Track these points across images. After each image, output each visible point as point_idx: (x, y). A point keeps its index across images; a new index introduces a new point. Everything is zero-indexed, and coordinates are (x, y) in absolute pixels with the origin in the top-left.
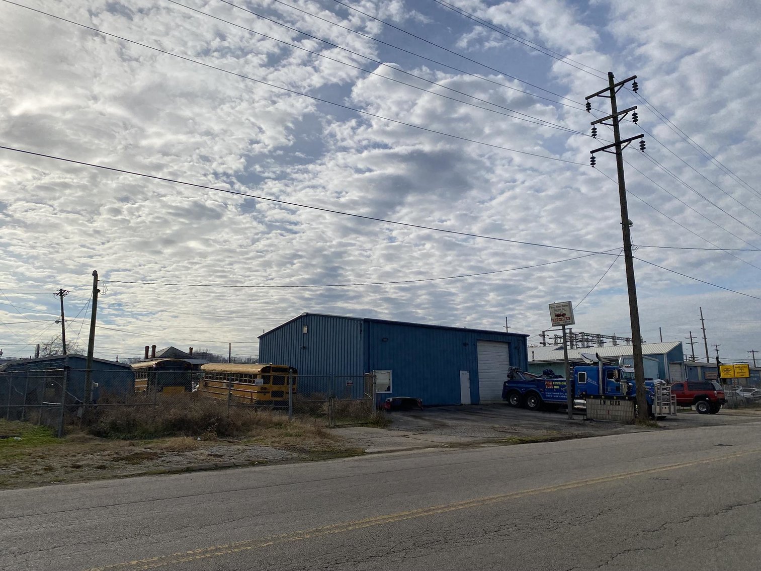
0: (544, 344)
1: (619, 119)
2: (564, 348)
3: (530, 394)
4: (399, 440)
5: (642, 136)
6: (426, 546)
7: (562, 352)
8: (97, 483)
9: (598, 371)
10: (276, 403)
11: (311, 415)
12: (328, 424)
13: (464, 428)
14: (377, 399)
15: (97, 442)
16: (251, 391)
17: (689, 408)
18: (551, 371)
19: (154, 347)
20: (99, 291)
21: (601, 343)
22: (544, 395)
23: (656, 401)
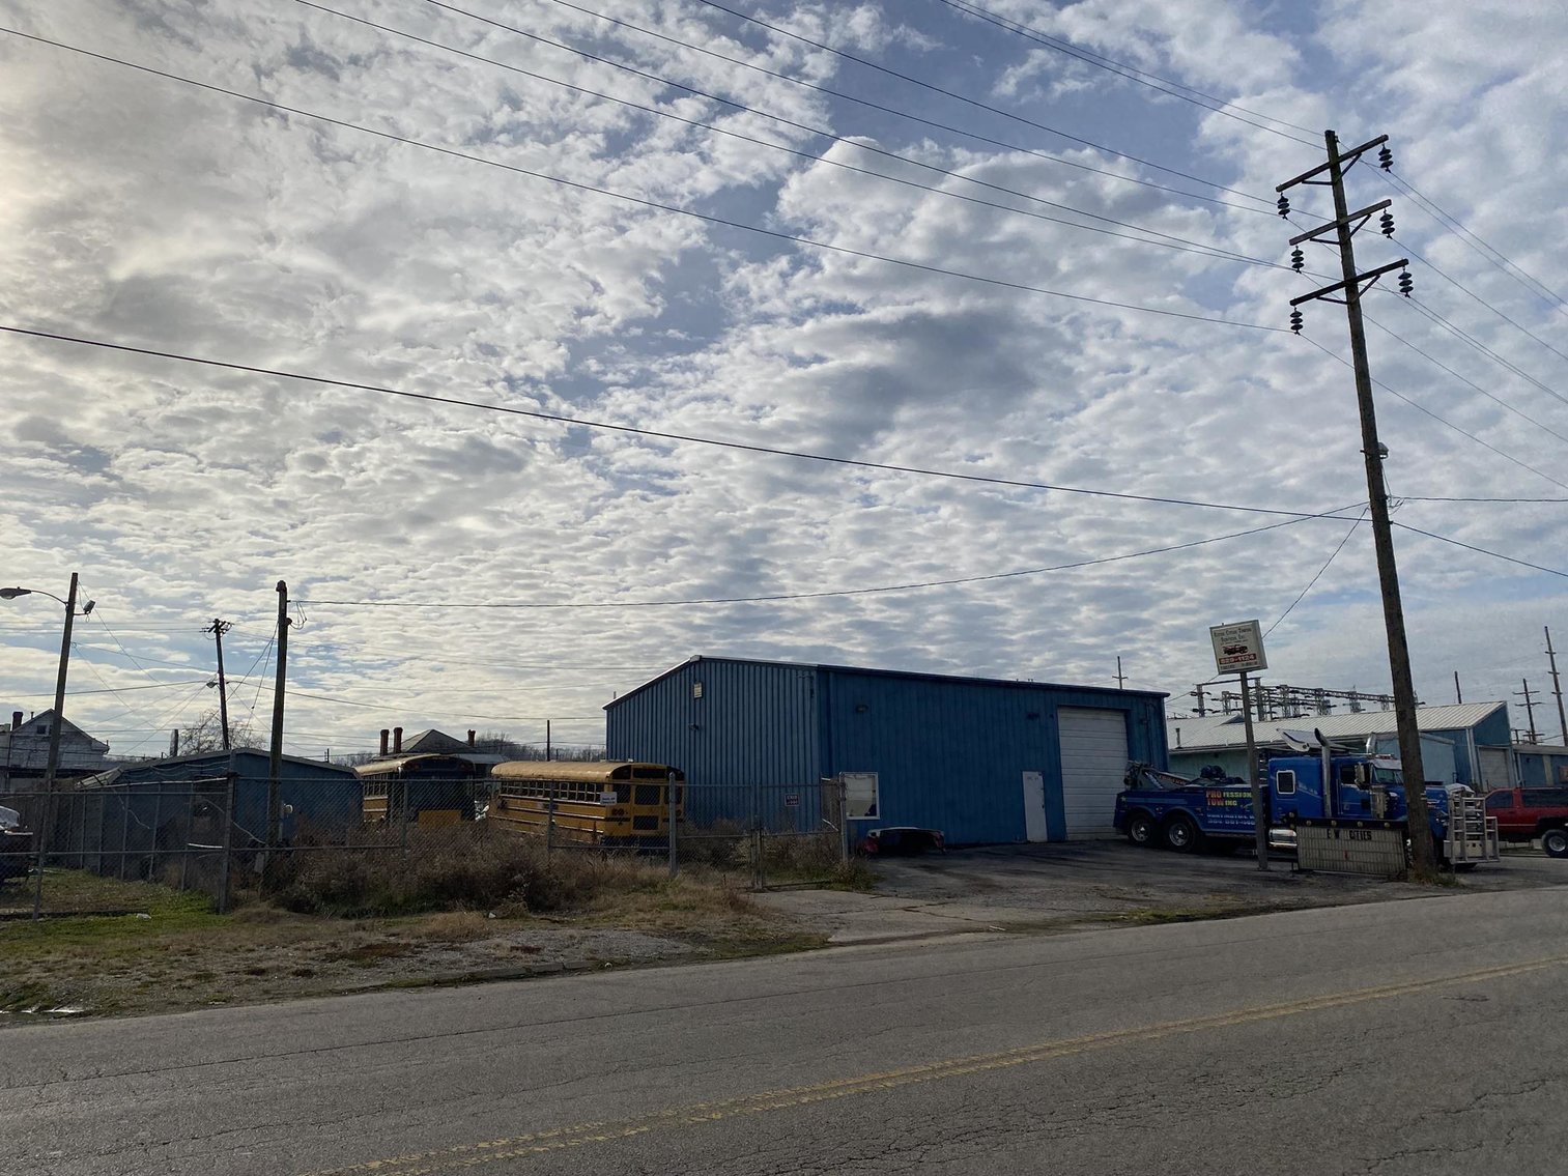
0: (1201, 711)
1: (1351, 230)
2: (1245, 720)
3: (1174, 817)
4: (895, 916)
5: (1404, 263)
6: (964, 1137)
7: (1242, 727)
8: (297, 1003)
9: (1321, 766)
10: (644, 840)
11: (715, 865)
12: (749, 884)
13: (1035, 891)
14: (849, 831)
15: (293, 923)
16: (593, 817)
17: (1525, 845)
18: (1218, 770)
19: (398, 731)
20: (290, 621)
21: (1325, 708)
22: (1205, 819)
23: (1452, 831)
